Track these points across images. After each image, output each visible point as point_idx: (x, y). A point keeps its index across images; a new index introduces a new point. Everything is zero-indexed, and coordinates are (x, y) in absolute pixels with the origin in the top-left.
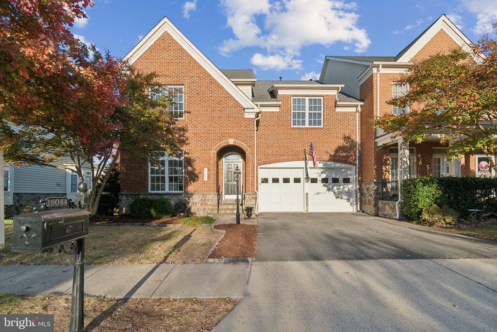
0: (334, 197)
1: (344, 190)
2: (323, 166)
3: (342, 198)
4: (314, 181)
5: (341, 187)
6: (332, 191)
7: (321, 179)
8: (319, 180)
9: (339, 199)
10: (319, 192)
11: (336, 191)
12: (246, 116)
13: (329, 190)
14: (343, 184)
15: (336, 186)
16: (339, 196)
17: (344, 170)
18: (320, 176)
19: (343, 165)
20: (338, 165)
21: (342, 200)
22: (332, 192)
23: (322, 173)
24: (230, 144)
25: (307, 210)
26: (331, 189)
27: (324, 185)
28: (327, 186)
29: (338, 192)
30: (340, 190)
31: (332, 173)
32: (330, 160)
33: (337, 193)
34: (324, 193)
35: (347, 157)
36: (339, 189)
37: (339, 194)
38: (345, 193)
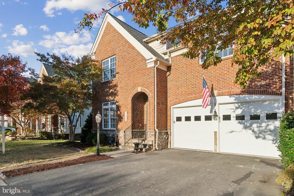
0: (253, 137)
1: (268, 128)
2: (235, 100)
3: (264, 138)
4: (227, 118)
5: (264, 125)
6: (250, 129)
7: (235, 116)
8: (233, 117)
9: (260, 140)
10: (234, 130)
11: (256, 130)
12: (148, 66)
13: (246, 127)
14: (266, 120)
15: (257, 123)
16: (261, 135)
17: (267, 103)
18: (234, 112)
19: (263, 97)
20: (255, 97)
21: (264, 141)
22: (251, 131)
23: (237, 108)
24: (139, 91)
25: (215, 150)
26: (249, 127)
27: (239, 123)
28: (244, 124)
29: (259, 130)
30: (261, 129)
31: (251, 107)
32: (243, 93)
33: (258, 132)
34: (239, 132)
35: (269, 85)
36: (260, 127)
37: (260, 133)
38: (269, 133)
